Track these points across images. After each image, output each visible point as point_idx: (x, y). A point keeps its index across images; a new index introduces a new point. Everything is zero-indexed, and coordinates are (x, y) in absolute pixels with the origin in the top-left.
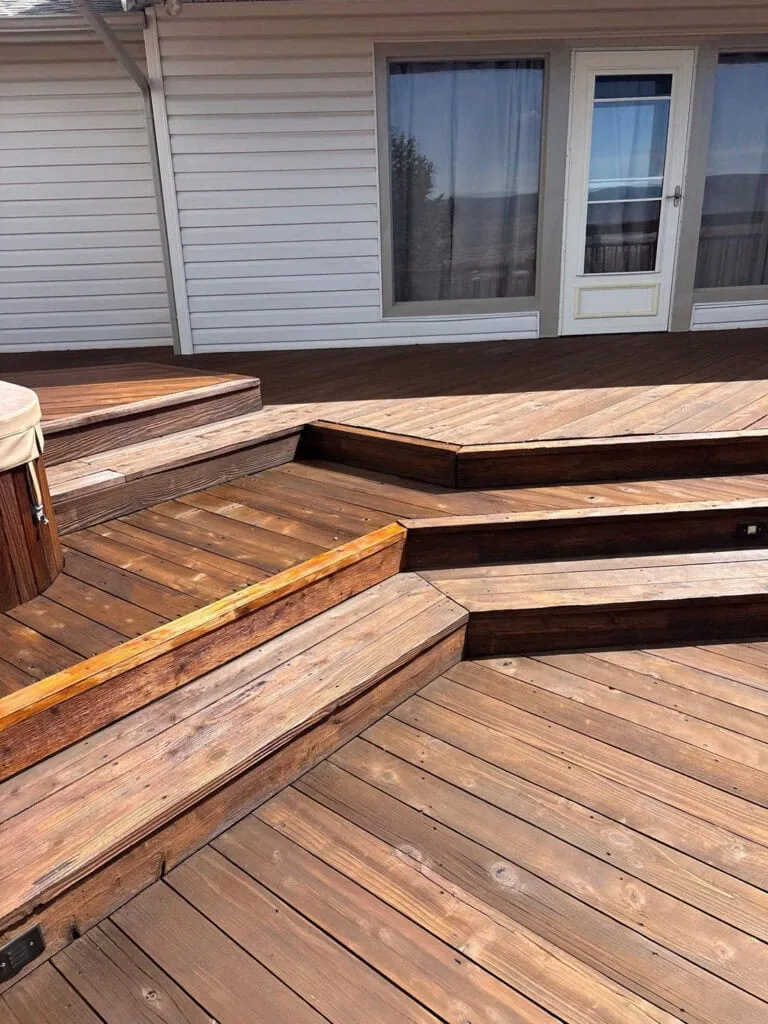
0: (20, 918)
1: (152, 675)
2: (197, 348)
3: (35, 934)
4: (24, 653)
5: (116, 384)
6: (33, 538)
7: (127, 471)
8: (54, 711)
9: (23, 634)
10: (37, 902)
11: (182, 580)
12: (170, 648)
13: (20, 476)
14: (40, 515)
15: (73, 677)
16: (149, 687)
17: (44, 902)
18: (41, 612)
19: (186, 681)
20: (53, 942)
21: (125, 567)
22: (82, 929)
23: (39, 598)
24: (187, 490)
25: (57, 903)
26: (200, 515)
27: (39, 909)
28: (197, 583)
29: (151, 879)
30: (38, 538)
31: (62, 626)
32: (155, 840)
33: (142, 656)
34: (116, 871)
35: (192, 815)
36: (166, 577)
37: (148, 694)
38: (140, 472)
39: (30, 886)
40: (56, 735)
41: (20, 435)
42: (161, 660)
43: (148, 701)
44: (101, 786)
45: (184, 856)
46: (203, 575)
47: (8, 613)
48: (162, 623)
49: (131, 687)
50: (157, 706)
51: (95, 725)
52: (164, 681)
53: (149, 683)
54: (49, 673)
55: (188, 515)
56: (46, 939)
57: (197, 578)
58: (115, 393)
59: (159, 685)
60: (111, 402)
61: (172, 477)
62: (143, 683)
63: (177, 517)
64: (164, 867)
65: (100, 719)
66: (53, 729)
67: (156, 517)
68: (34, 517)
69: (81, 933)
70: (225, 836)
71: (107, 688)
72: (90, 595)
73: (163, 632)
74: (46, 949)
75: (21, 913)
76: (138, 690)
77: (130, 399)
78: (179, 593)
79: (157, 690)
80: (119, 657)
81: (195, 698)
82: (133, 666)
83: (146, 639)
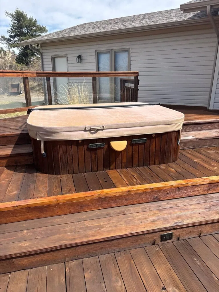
0: (170, 229)
1: (202, 188)
2: (214, 108)
3: (171, 234)
4: (172, 174)
5: (194, 115)
6: (176, 148)
7: (197, 137)
8: (179, 188)
9: (171, 169)
10: (174, 227)
11: (211, 168)
12: (208, 183)
13: (177, 133)
14: (179, 143)
15: (184, 182)
16: (200, 191)
17: (175, 228)
18: (175, 166)
19: (209, 193)
20: (174, 238)
21: (195, 161)
22: (180, 239)
23: (174, 163)
24: (211, 145)
25: (177, 230)
26: (215, 153)
27: (174, 229)
28: (215, 169)
29: (197, 236)
30: (177, 148)
31: (180, 170)
32: (200, 227)
33: (201, 183)
34: (190, 229)
35: (210, 225)
36: (206, 166)
37: (199, 193)
38: (201, 138)
39: (173, 223)
40: (178, 194)
41: (180, 123)
42: (205, 185)
43: (199, 194)
44: (188, 209)
45: (205, 234)
46: (217, 168)
47: (167, 164)
48: (206, 176)
49: (196, 189)
50: (201, 196)
51: (186, 195)
52: (204, 191)
53: (200, 190)
54: (178, 180)
55: (211, 152)
56: (173, 237)
57: (215, 168)
58: (195, 117)
59: (202, 191)
60: (194, 119)
61: (208, 141)
62: (199, 189)
63: (208, 152)
64: (200, 234)
65: (187, 194)
66: (177, 193)
67: (202, 151)
68: (178, 143)
69: (180, 240)
70: (216, 235)
71: (191, 187)
72: (186, 165)
73: (207, 179)
74: (173, 239)
75: (171, 228)
76: (198, 191)
77: (199, 119)
78: (211, 171)
79: (202, 193)
80: (195, 181)
81: (212, 198)
82: (198, 184)
83: (202, 179)
